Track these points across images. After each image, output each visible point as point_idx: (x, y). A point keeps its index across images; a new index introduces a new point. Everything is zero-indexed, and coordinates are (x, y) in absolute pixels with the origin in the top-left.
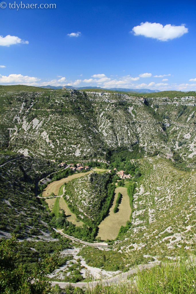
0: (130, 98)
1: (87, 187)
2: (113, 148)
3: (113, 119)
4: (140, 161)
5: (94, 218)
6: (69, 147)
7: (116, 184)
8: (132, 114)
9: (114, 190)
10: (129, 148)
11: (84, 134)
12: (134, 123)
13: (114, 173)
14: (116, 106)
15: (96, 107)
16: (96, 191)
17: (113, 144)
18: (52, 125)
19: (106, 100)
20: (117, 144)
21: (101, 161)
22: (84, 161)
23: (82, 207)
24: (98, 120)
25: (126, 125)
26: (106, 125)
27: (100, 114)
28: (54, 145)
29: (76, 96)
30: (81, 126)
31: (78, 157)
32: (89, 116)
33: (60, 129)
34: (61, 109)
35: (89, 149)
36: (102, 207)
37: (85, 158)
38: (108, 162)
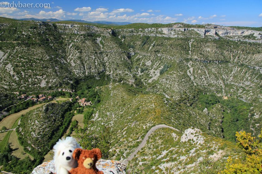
0: (98, 30)
1: (40, 117)
2: (81, 77)
3: (81, 50)
4: (103, 88)
5: (41, 149)
6: (35, 79)
7: (75, 112)
8: (100, 44)
9: (72, 118)
10: (96, 76)
11: (51, 65)
12: (101, 53)
13: (75, 101)
14: (84, 38)
15: (66, 38)
16: (49, 121)
17: (80, 73)
18: (18, 57)
19: (76, 32)
20: (84, 73)
21: (67, 91)
22: (49, 91)
23: (31, 139)
24: (67, 51)
25: (93, 55)
26: (74, 56)
27: (69, 45)
28: (18, 77)
29: (45, 28)
30: (48, 58)
31: (43, 88)
32: (57, 47)
33: (26, 61)
34: (28, 40)
35: (55, 80)
36: (53, 136)
37: (50, 88)
38: (73, 91)
